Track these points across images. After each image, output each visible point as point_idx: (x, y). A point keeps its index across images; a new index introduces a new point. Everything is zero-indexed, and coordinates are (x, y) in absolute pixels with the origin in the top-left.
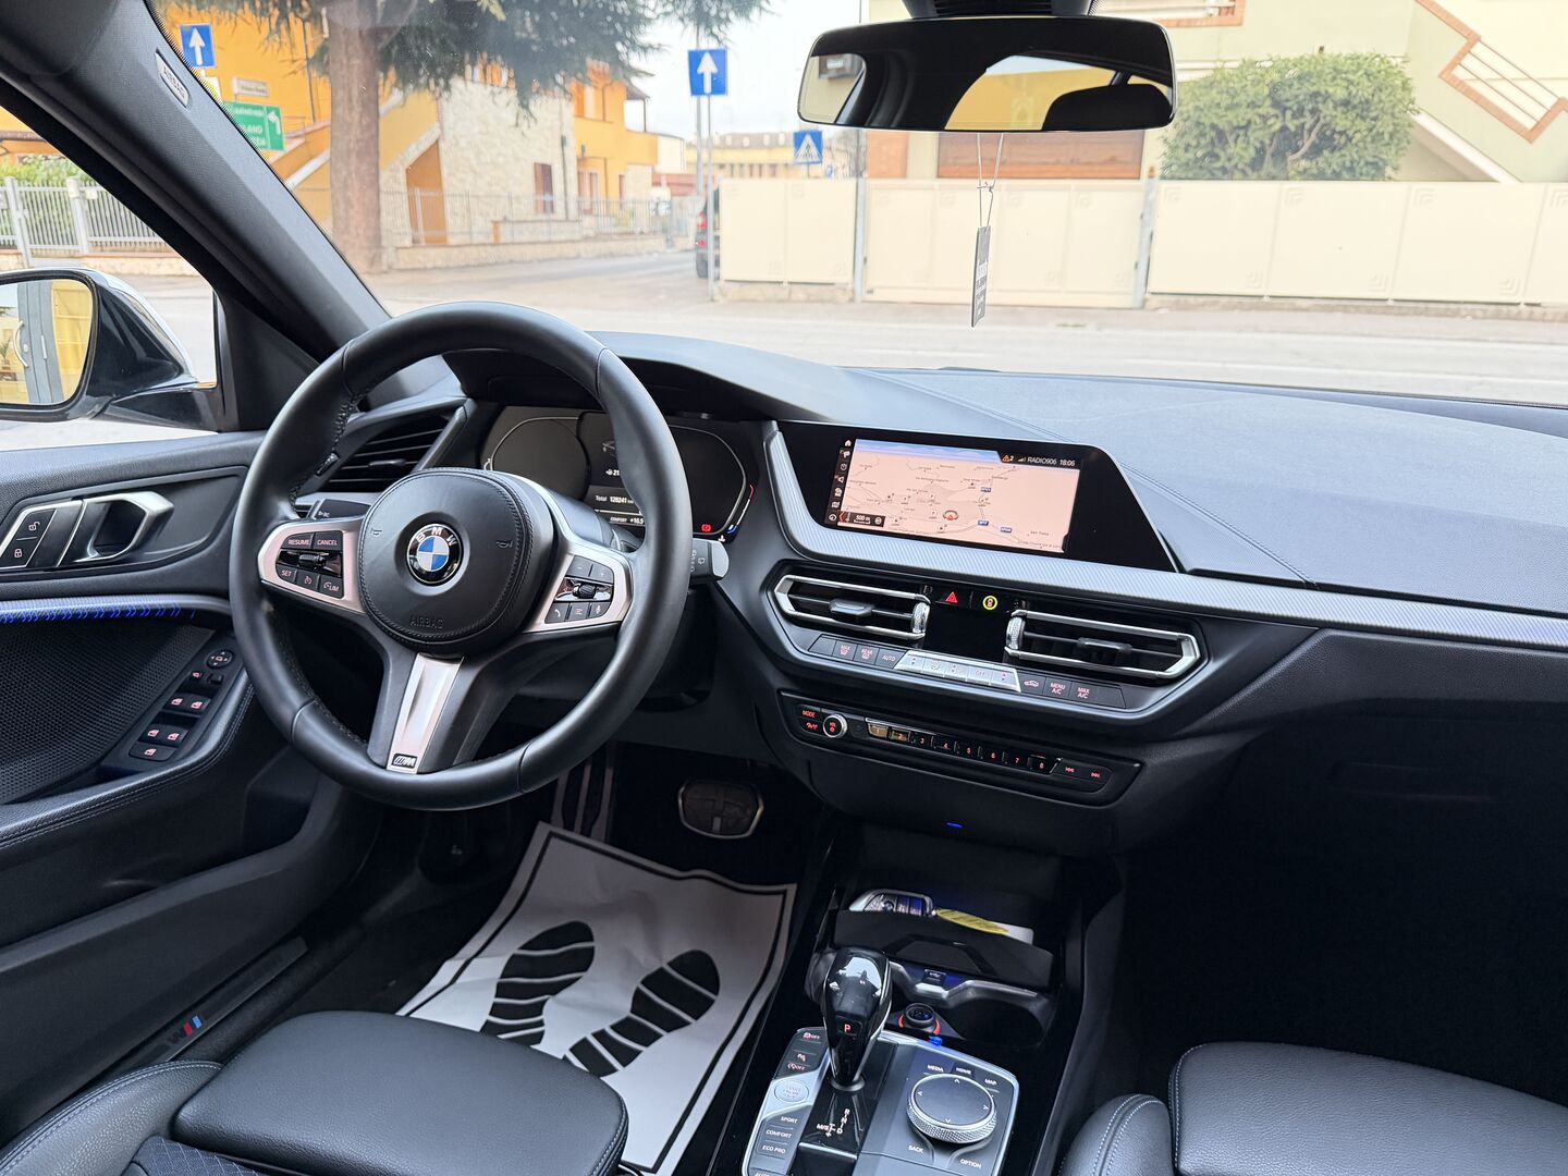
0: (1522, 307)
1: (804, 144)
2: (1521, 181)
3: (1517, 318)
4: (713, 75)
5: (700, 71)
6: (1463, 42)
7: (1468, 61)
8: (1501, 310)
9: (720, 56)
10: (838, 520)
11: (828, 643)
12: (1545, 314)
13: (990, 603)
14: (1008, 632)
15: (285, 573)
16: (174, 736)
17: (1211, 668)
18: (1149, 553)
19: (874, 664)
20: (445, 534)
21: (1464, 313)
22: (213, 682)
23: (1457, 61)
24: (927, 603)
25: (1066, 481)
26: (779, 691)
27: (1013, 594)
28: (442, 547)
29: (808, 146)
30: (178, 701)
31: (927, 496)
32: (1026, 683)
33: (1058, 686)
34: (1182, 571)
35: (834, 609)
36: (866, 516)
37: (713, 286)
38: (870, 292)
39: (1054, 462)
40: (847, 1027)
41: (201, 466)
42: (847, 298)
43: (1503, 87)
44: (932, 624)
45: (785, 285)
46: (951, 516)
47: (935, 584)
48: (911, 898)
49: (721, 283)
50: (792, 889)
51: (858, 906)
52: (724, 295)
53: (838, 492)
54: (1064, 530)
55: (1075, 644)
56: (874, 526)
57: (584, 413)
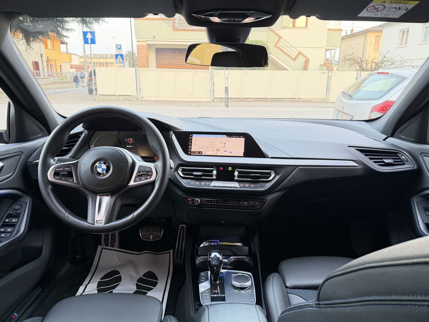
0: (297, 99)
1: (118, 58)
2: (294, 70)
3: (296, 101)
4: (91, 38)
5: (87, 37)
6: (278, 38)
7: (280, 42)
8: (293, 100)
9: (93, 33)
10: (191, 153)
11: (193, 182)
12: (302, 100)
13: (230, 169)
14: (235, 175)
15: (56, 178)
16: (9, 230)
17: (278, 177)
18: (261, 154)
19: (205, 185)
20: (105, 163)
21: (285, 101)
22: (17, 214)
23: (277, 43)
24: (215, 170)
25: (242, 140)
26: (181, 195)
27: (235, 166)
28: (104, 166)
29: (119, 58)
30: (7, 220)
31: (211, 146)
32: (240, 185)
33: (247, 185)
34: (268, 158)
35: (194, 174)
36: (198, 152)
37: (96, 97)
38: (142, 98)
39: (239, 137)
40: (215, 268)
41: (11, 153)
42: (136, 100)
43: (288, 48)
44: (217, 175)
45: (117, 96)
46: (218, 150)
47: (217, 166)
48: (214, 241)
49: (98, 95)
50: (172, 251)
51: (202, 246)
52: (99, 99)
53: (190, 147)
54: (243, 151)
55: (249, 175)
56: (200, 154)
57: (119, 132)
